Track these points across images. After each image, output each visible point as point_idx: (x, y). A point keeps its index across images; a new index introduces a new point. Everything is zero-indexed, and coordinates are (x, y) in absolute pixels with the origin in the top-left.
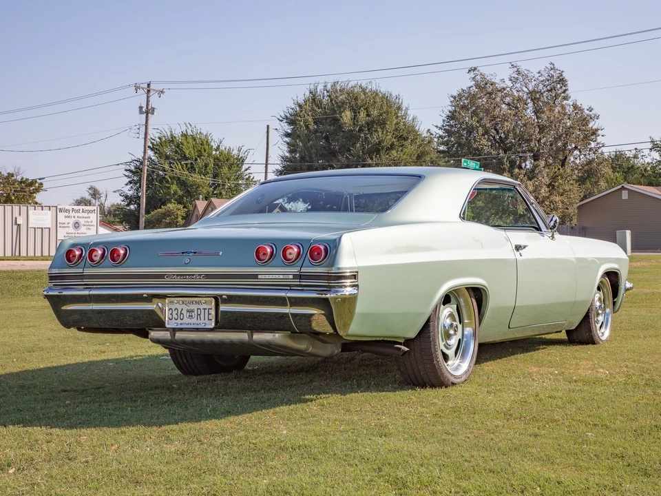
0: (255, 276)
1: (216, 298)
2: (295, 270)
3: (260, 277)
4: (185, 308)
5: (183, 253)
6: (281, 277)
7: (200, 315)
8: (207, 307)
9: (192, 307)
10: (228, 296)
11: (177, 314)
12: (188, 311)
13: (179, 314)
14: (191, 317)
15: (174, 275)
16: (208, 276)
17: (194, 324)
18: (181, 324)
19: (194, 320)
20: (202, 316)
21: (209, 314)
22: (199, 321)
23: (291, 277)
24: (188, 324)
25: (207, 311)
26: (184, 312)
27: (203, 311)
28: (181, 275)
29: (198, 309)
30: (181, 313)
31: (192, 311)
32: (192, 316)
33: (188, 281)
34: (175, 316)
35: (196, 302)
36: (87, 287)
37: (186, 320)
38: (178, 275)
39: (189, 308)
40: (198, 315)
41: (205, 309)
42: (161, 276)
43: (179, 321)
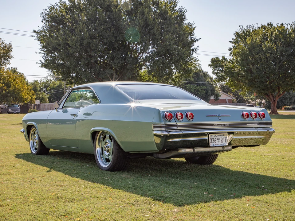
0: (246, 124)
1: (229, 133)
2: (258, 122)
3: (247, 124)
4: (216, 138)
5: (216, 115)
6: (254, 124)
9: (219, 137)
12: (218, 139)
14: (219, 141)
15: (217, 124)
16: (230, 125)
17: (220, 144)
18: (215, 145)
19: (220, 143)
20: (223, 141)
22: (222, 143)
23: (257, 124)
24: (218, 144)
25: (225, 139)
26: (216, 140)
27: (223, 139)
28: (220, 124)
29: (221, 138)
30: (215, 140)
31: (219, 139)
33: (223, 126)
34: (213, 141)
35: (221, 135)
37: (217, 143)
40: (221, 140)
41: (224, 138)
42: (212, 125)
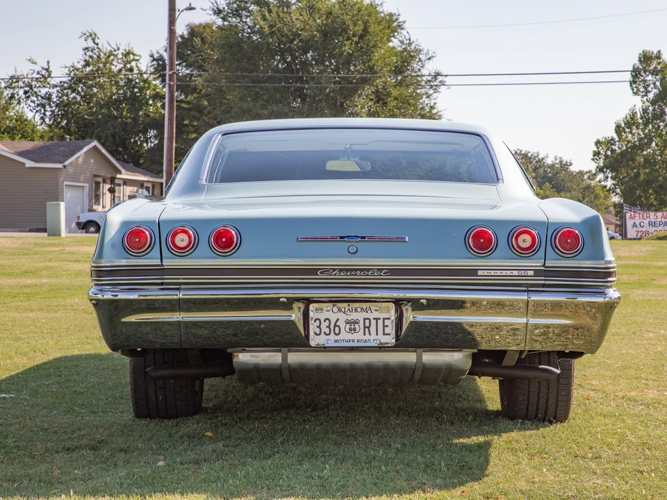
0: (473, 272)
1: (398, 302)
2: (537, 263)
3: (480, 273)
4: (343, 318)
5: (341, 237)
6: (516, 273)
7: (369, 328)
8: (382, 316)
9: (354, 316)
10: (428, 300)
11: (329, 327)
12: (347, 322)
13: (332, 327)
14: (353, 330)
15: (334, 270)
16: (394, 271)
17: (358, 341)
18: (336, 341)
19: (359, 335)
20: (373, 329)
21: (384, 326)
22: (367, 337)
23: (531, 273)
24: (349, 341)
25: (380, 322)
26: (341, 324)
27: (373, 322)
28: (348, 270)
29: (365, 319)
30: (335, 326)
31: (356, 322)
32: (355, 329)
33: (359, 278)
34: (324, 329)
35: (362, 309)
36: (163, 286)
37: (345, 335)
38: (341, 270)
39: (349, 318)
40: (365, 327)
41: (377, 319)
42: (312, 271)
43: (333, 337)
